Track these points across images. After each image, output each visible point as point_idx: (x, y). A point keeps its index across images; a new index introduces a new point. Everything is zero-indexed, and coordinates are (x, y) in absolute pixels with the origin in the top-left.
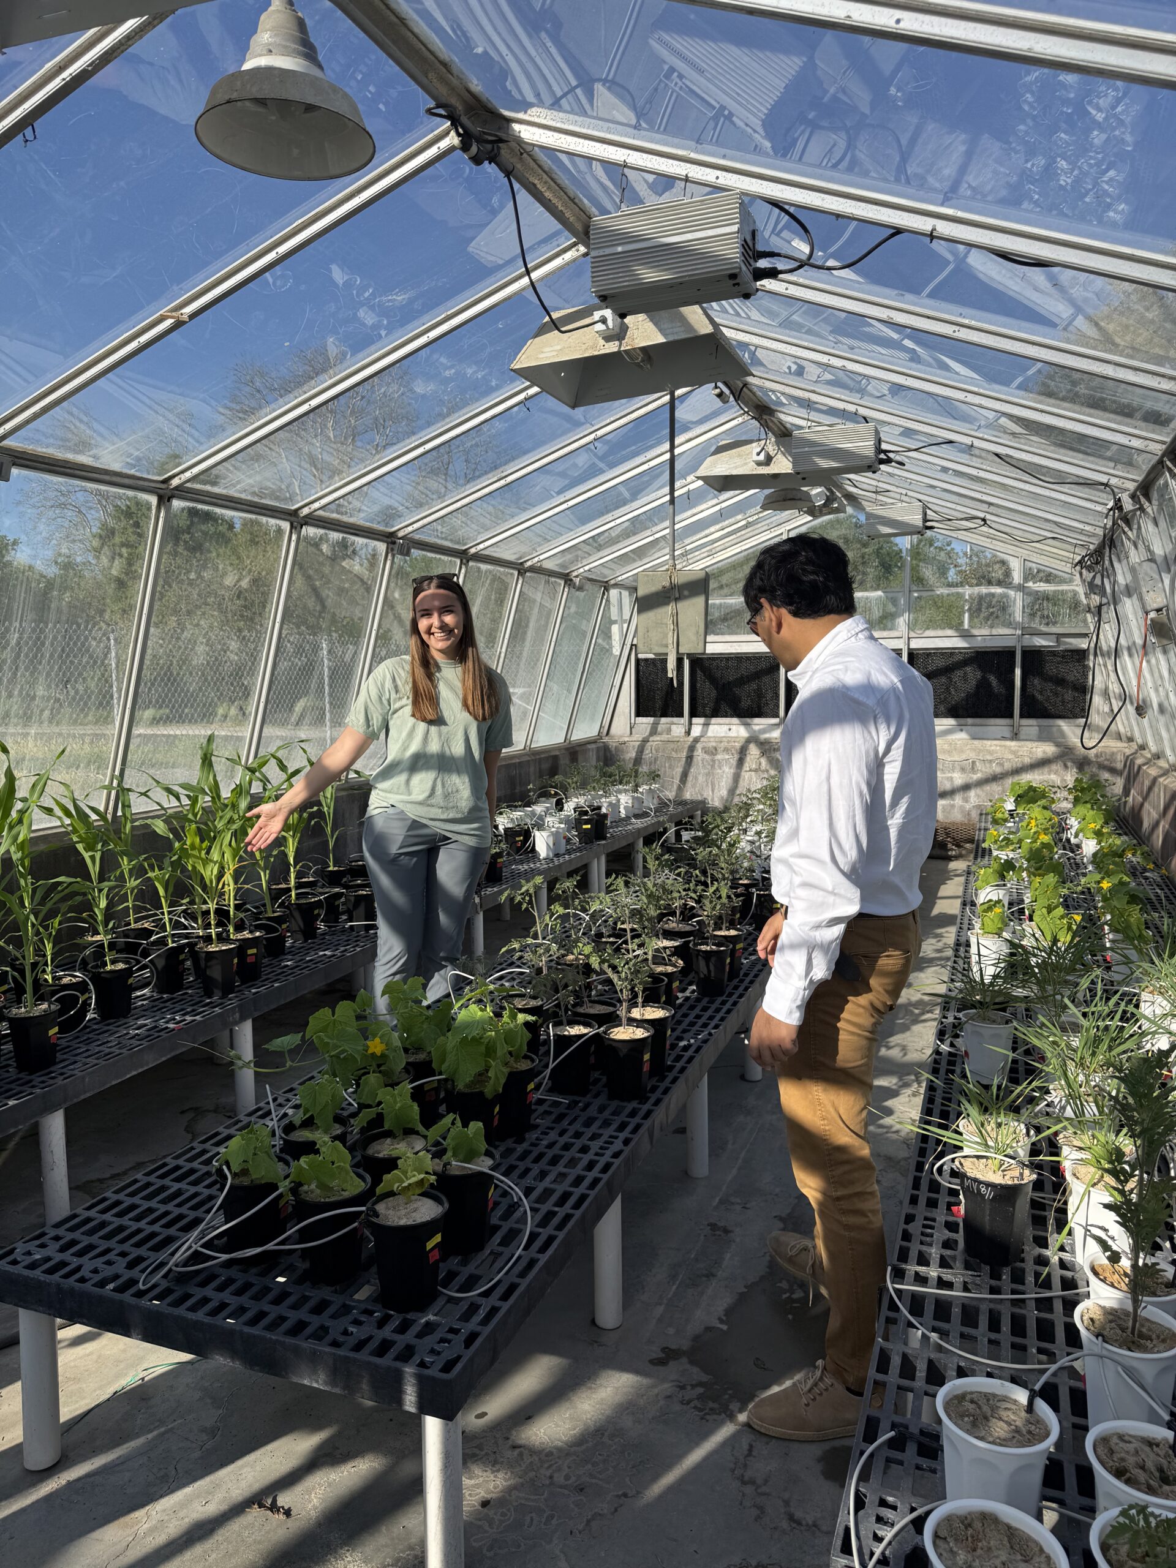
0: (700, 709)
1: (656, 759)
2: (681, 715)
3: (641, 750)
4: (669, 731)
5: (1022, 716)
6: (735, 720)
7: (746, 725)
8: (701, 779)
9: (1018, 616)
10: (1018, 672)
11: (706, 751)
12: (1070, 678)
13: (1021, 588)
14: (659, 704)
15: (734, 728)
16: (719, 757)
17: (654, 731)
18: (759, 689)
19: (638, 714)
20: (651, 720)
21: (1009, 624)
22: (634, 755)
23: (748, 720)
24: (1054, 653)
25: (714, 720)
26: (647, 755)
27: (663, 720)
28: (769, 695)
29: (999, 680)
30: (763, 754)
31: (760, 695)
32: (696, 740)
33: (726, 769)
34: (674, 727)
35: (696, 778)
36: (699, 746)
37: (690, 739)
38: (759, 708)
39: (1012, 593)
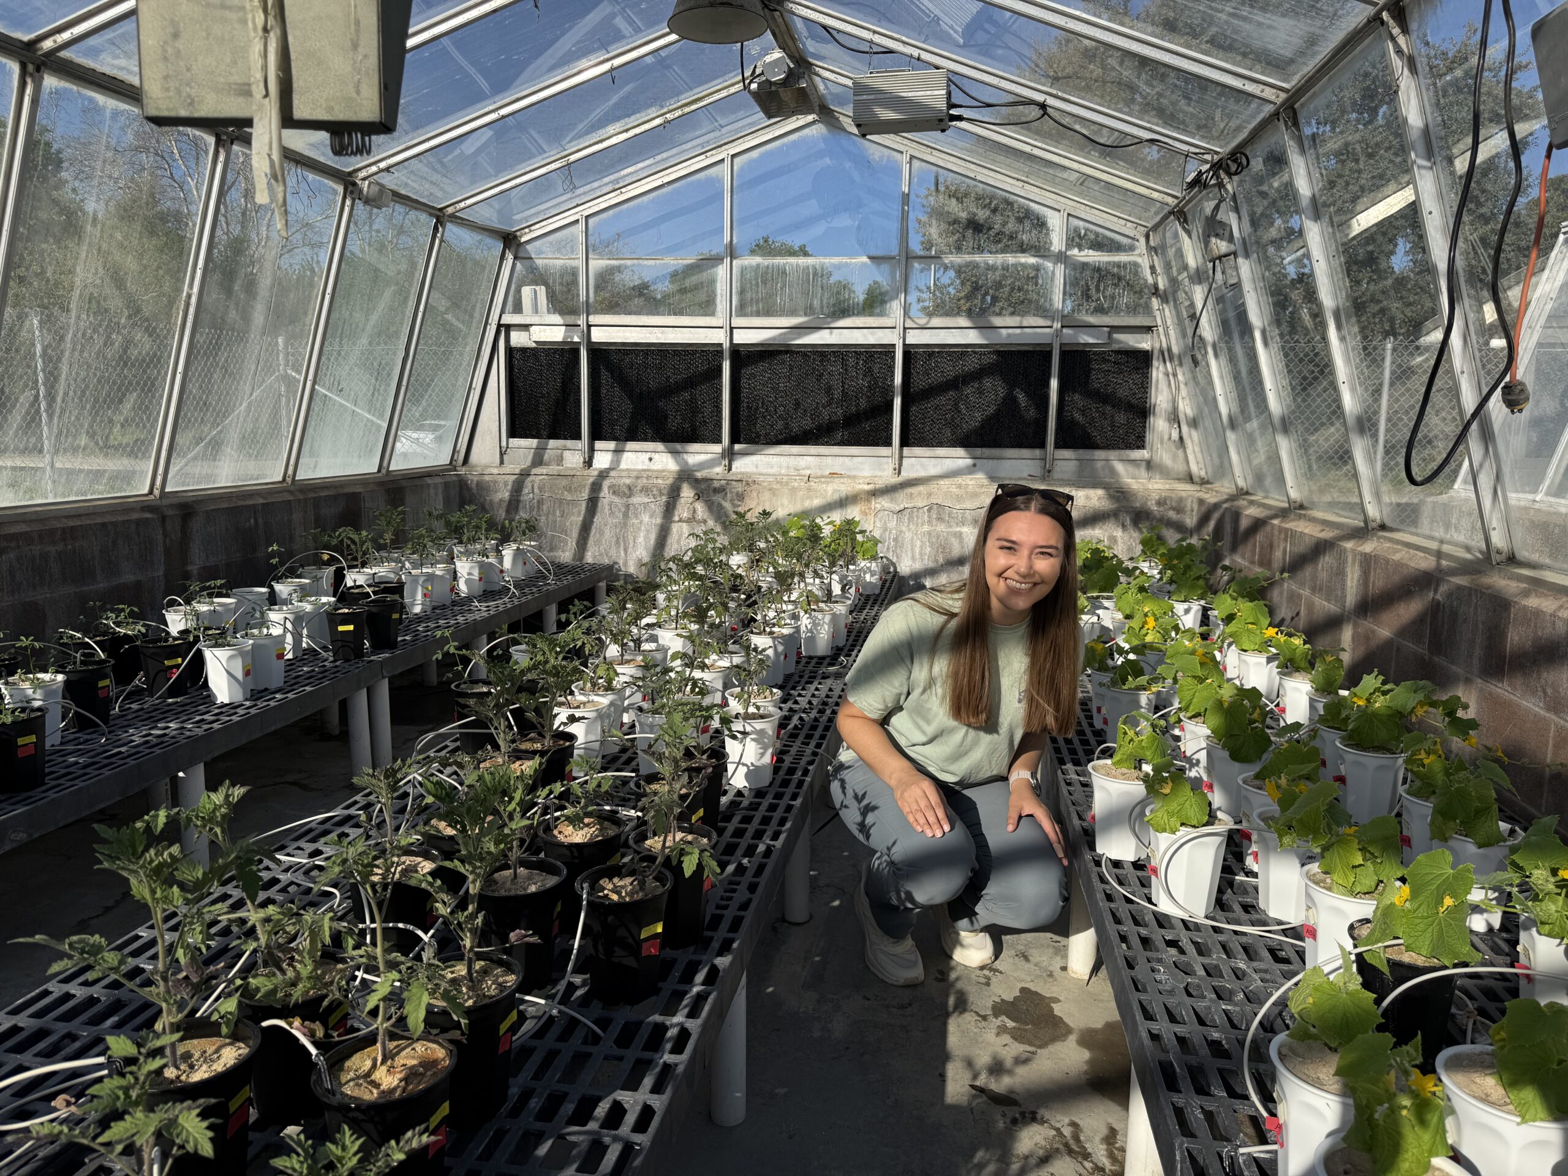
0: (606, 428)
1: (540, 502)
2: (577, 436)
3: (518, 487)
4: (560, 460)
5: (1058, 446)
6: (660, 446)
7: (674, 453)
8: (608, 534)
9: (1058, 299)
10: (1054, 384)
11: (615, 491)
12: (1122, 392)
13: (1061, 257)
14: (545, 419)
15: (656, 456)
16: (636, 500)
17: (538, 460)
18: (693, 399)
19: (513, 433)
20: (533, 443)
21: (1043, 311)
22: (506, 495)
23: (678, 446)
24: (1103, 357)
25: (630, 445)
26: (527, 495)
27: (552, 443)
28: (708, 408)
29: (1028, 394)
30: (698, 497)
31: (694, 409)
32: (603, 474)
33: (646, 518)
34: (567, 454)
35: (602, 533)
36: (606, 484)
37: (593, 473)
38: (694, 429)
39: (1049, 265)
